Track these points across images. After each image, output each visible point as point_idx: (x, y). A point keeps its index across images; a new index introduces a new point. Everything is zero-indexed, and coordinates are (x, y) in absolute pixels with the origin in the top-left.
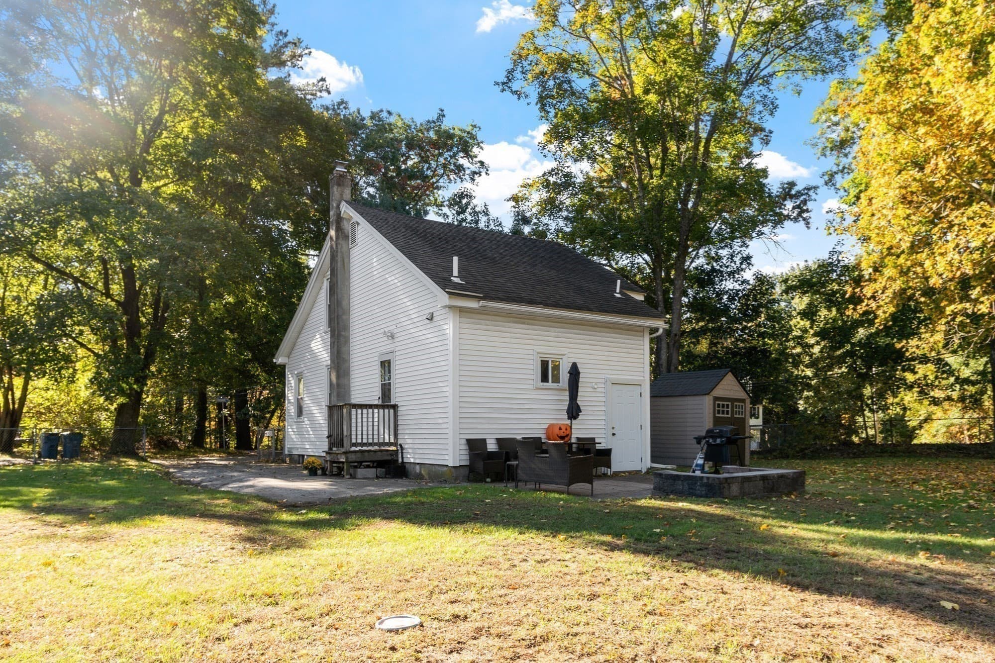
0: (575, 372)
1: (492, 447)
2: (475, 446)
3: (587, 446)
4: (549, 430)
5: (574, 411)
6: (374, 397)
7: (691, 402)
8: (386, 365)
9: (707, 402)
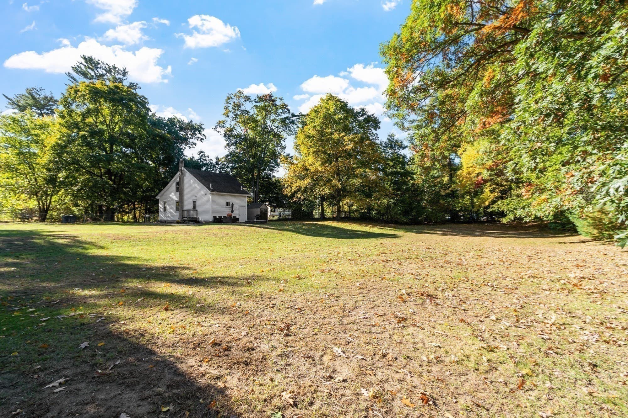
0: (233, 205)
1: (217, 217)
2: (215, 217)
3: (235, 217)
4: (228, 215)
5: (232, 211)
6: (191, 208)
7: (256, 209)
8: (194, 202)
9: (259, 209)
